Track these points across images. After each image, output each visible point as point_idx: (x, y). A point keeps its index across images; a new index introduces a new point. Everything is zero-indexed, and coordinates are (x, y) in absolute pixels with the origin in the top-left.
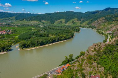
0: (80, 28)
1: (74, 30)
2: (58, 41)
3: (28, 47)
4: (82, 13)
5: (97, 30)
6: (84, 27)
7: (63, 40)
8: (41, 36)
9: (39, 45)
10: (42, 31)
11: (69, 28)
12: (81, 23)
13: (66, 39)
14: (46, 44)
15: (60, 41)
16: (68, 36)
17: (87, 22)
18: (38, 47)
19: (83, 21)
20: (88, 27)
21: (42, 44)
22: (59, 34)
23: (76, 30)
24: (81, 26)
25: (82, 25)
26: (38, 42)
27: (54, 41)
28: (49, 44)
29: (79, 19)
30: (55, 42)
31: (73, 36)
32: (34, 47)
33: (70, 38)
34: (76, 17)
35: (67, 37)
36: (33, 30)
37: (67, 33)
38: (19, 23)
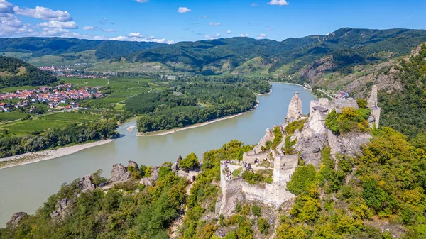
0: (270, 83)
1: (256, 89)
2: (222, 115)
3: (157, 129)
4: (275, 42)
5: (314, 88)
6: (279, 80)
7: (232, 114)
8: (179, 104)
9: (181, 124)
10: (175, 90)
11: (243, 84)
12: (270, 70)
13: (240, 112)
14: (196, 122)
15: (226, 116)
16: (243, 103)
17: (286, 68)
18: (178, 130)
19: (277, 65)
20: (290, 82)
21: (187, 122)
22: (221, 100)
23: (262, 87)
24: (271, 79)
25: (275, 75)
26: (177, 118)
27: (212, 116)
28: (201, 122)
29: (267, 58)
30: (216, 118)
31: (255, 104)
32: (170, 128)
33: (248, 109)
34: (259, 54)
35: (242, 107)
36: (153, 87)
37: (240, 96)
38: (109, 68)
